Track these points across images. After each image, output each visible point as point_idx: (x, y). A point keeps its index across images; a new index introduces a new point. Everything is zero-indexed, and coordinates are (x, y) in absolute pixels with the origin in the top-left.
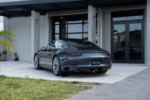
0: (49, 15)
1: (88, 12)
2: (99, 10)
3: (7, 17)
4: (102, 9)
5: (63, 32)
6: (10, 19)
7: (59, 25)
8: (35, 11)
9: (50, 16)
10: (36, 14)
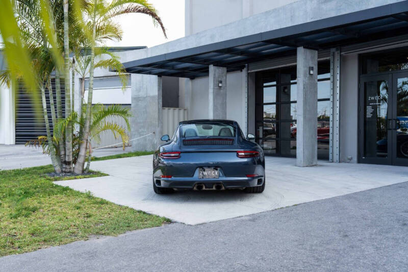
0: (248, 70)
1: (296, 62)
2: (334, 53)
3: (189, 79)
4: (339, 52)
5: (283, 99)
6: (194, 80)
7: (275, 87)
8: (214, 65)
9: (249, 72)
10: (217, 70)
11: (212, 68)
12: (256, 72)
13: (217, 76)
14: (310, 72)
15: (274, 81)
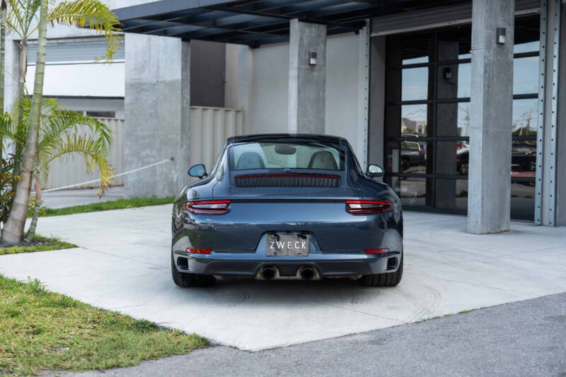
0: (371, 31)
1: (470, 17)
3: (246, 47)
5: (442, 92)
6: (257, 50)
7: (426, 69)
8: (300, 21)
9: (373, 35)
10: (307, 30)
11: (295, 25)
12: (388, 37)
13: (306, 41)
14: (498, 39)
15: (425, 55)
